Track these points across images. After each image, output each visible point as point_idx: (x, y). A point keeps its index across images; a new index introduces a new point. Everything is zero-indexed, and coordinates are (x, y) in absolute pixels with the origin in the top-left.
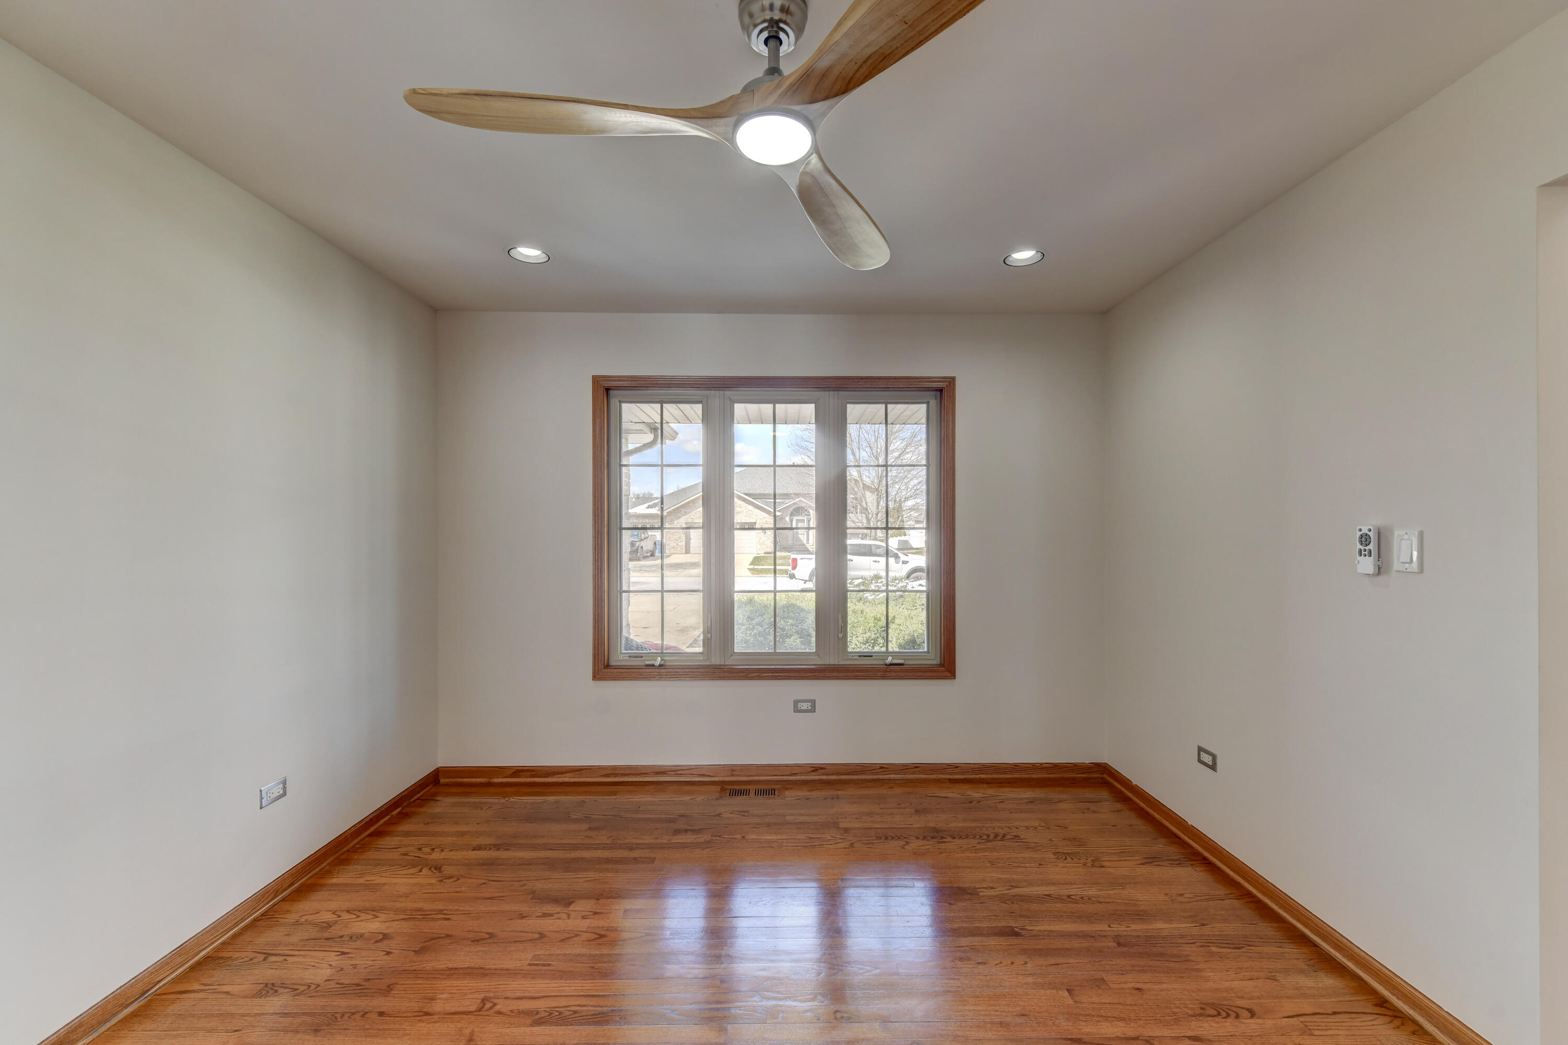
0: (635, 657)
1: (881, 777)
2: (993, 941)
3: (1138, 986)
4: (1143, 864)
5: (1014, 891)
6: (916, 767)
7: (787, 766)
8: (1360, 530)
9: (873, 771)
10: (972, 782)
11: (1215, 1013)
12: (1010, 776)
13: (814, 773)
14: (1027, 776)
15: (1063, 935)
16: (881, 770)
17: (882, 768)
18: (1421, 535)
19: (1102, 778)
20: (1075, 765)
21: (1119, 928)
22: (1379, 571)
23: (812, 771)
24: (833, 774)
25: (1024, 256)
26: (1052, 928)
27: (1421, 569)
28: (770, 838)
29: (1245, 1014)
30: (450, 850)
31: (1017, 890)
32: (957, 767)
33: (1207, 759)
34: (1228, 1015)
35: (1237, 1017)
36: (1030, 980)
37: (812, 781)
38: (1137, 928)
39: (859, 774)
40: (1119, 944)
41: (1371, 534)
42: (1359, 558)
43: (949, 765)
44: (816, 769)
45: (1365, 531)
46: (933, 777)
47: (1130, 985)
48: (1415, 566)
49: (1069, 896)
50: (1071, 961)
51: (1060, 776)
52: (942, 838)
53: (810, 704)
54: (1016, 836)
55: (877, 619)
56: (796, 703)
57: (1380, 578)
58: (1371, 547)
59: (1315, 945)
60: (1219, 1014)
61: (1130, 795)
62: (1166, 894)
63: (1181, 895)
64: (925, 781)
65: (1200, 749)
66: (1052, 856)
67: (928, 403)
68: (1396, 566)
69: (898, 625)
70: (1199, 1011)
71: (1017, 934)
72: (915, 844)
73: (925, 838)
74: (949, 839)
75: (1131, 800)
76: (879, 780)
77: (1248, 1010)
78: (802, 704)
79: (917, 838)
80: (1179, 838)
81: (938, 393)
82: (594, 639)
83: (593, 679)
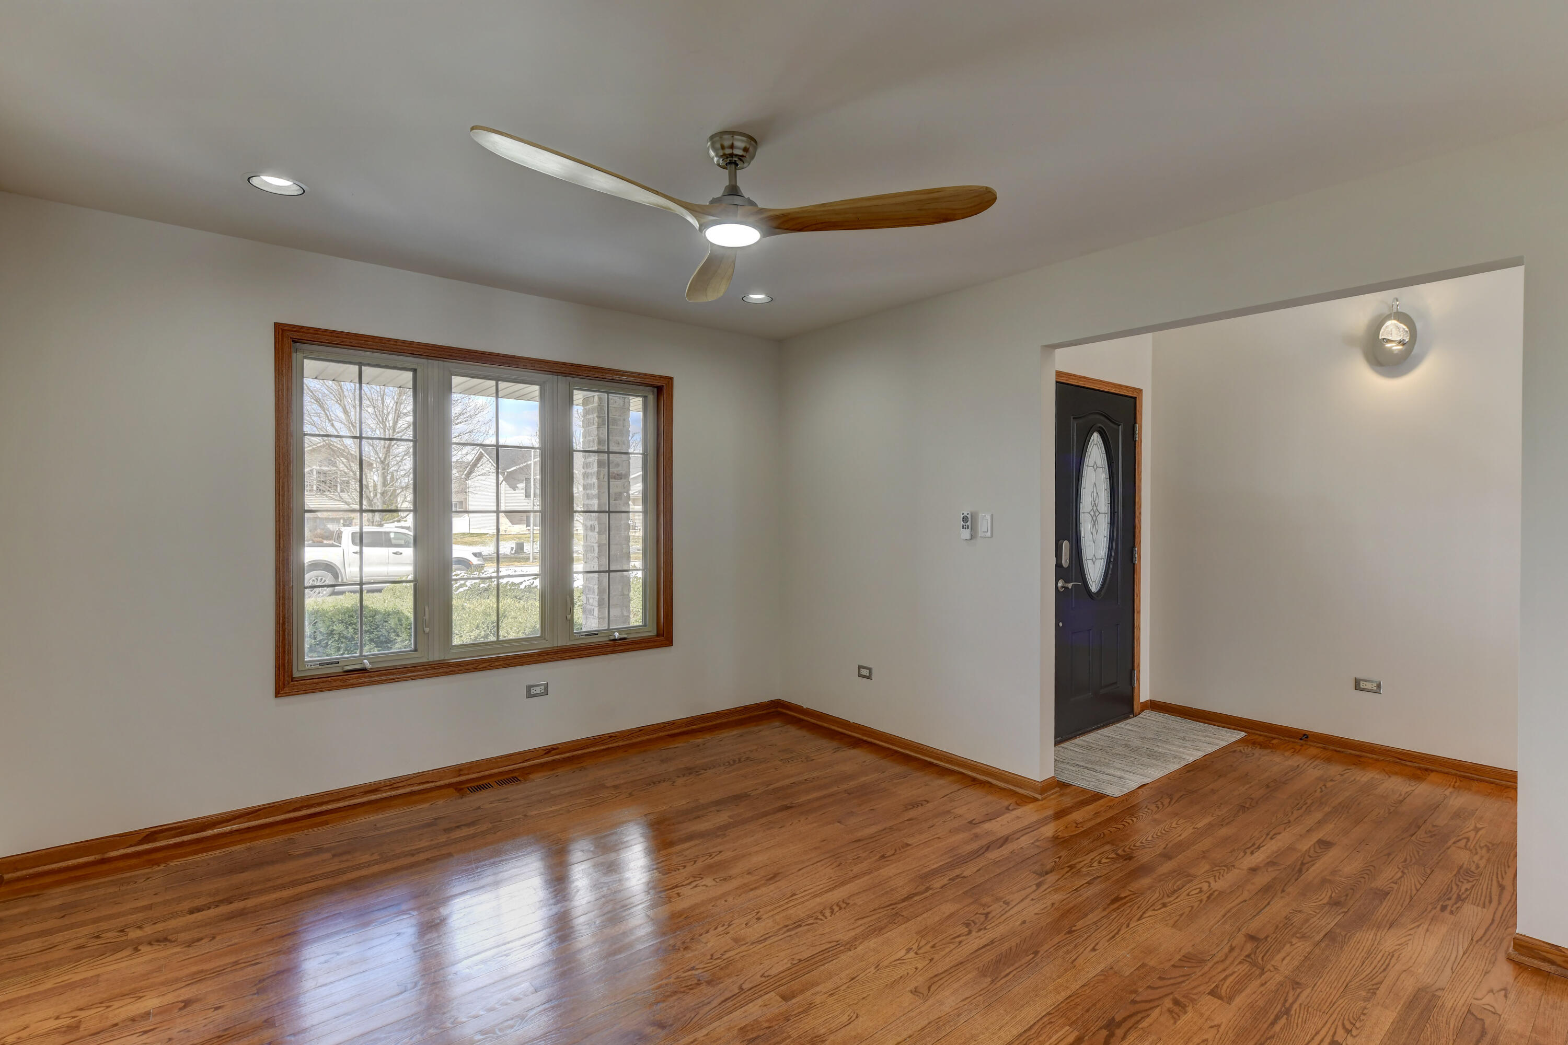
0: (328, 664)
1: (611, 746)
2: (779, 815)
3: (872, 808)
4: (835, 752)
5: (771, 787)
6: (640, 730)
7: (519, 753)
8: (963, 514)
9: (604, 741)
10: (687, 734)
11: (911, 807)
12: (715, 723)
13: (546, 756)
14: (726, 720)
15: (817, 799)
16: (610, 740)
17: (611, 737)
18: (992, 516)
19: (777, 711)
20: (759, 704)
21: (845, 786)
22: (973, 537)
23: (545, 754)
24: (565, 753)
25: (757, 297)
26: (809, 797)
27: (992, 536)
28: (552, 809)
29: (924, 803)
30: (153, 924)
31: (772, 786)
32: (674, 724)
33: (865, 672)
34: (918, 806)
35: (922, 805)
36: (815, 825)
37: (547, 763)
38: (852, 784)
39: (590, 747)
40: (849, 794)
41: (968, 516)
42: (962, 530)
43: (667, 723)
44: (549, 750)
45: (965, 514)
46: (655, 736)
47: (867, 809)
48: (989, 534)
49: (806, 780)
50: (830, 809)
51: (748, 715)
52: (697, 772)
53: (543, 687)
54: (748, 758)
55: (487, 614)
56: (529, 688)
57: (972, 541)
58: (968, 523)
59: (937, 766)
60: (914, 807)
61: (802, 717)
62: (857, 764)
63: (865, 762)
64: (649, 741)
65: (860, 667)
66: (780, 763)
67: (645, 397)
68: (980, 534)
69: (514, 618)
70: (905, 809)
71: (791, 807)
72: (680, 781)
73: (684, 775)
74: (703, 771)
75: (802, 720)
76: (609, 749)
77: (925, 801)
78: (534, 688)
79: (679, 777)
80: (844, 734)
81: (656, 390)
82: (277, 647)
83: (276, 697)
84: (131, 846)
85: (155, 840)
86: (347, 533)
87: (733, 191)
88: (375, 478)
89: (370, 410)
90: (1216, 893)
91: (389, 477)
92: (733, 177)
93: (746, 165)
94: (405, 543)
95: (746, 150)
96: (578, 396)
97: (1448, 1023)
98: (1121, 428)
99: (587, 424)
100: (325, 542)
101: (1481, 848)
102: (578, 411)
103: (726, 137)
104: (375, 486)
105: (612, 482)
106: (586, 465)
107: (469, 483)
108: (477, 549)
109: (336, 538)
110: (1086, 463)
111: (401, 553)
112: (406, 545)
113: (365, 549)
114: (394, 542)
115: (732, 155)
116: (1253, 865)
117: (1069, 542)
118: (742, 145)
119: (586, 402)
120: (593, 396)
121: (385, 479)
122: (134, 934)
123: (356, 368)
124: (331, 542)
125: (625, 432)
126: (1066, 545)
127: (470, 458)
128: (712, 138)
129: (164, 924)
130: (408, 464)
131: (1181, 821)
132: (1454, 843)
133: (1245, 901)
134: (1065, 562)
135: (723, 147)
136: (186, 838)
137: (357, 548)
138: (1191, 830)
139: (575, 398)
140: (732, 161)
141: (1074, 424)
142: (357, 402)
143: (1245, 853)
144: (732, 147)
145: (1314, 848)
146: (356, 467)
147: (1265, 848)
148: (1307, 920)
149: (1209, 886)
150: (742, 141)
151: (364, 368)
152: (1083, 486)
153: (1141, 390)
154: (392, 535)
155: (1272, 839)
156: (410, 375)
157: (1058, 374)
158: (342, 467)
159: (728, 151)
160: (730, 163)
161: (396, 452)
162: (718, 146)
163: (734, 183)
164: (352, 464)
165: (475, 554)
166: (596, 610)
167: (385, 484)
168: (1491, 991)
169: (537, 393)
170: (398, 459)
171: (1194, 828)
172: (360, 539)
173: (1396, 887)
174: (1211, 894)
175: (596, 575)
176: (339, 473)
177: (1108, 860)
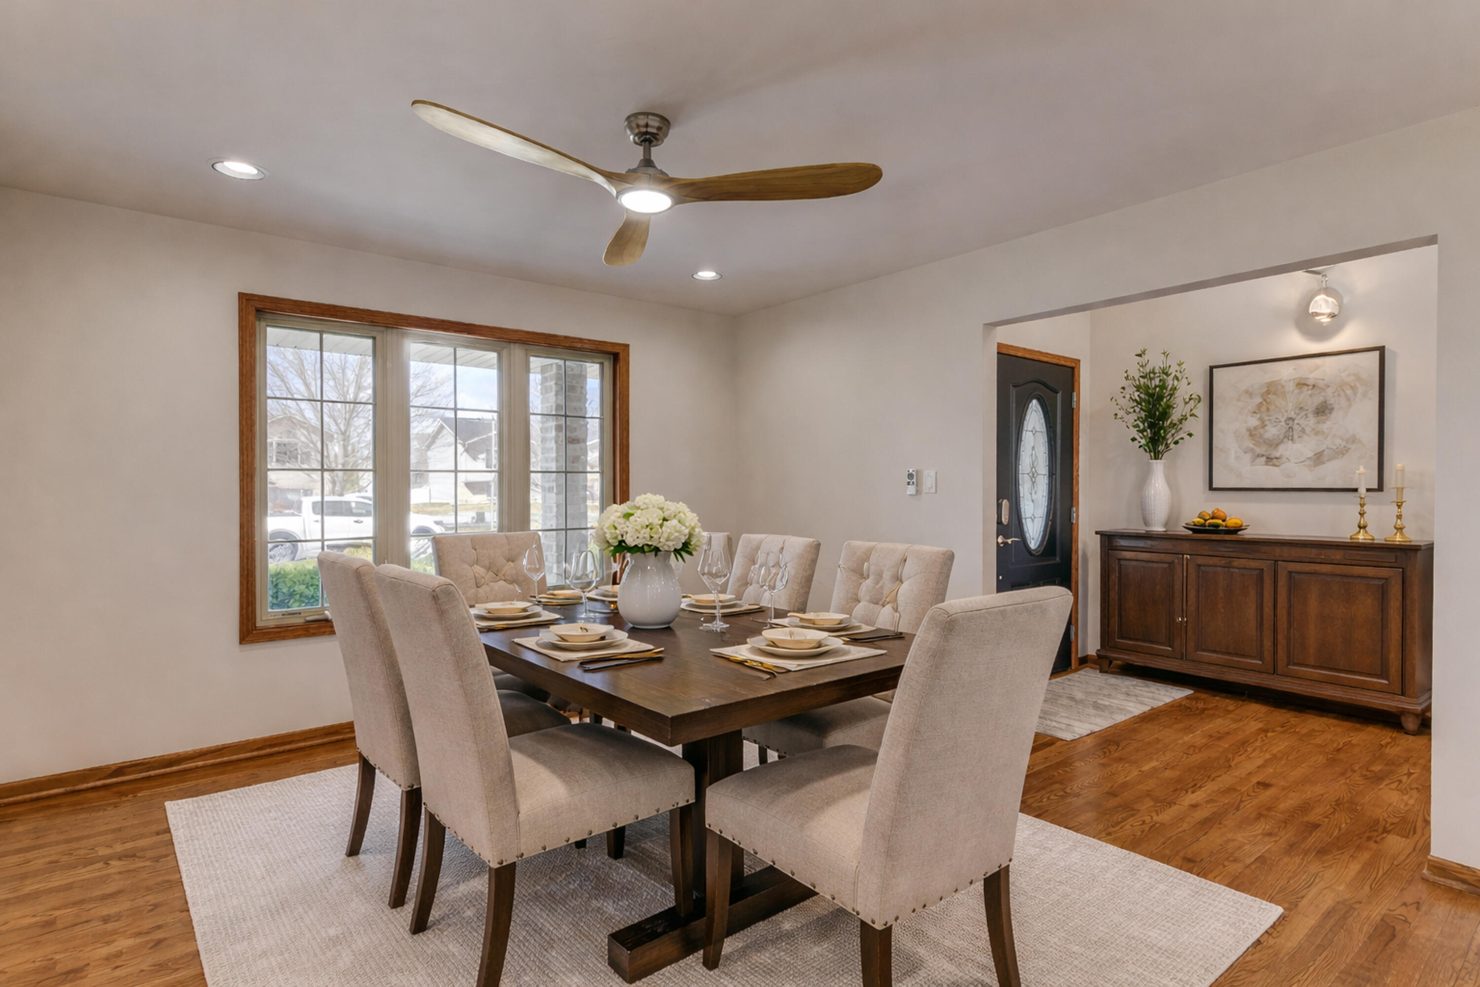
0: (291, 616)
8: (908, 471)
18: (935, 474)
22: (918, 492)
25: (707, 275)
27: (936, 492)
30: (122, 843)
41: (913, 473)
42: (908, 486)
45: (911, 471)
48: (933, 490)
57: (917, 496)
58: (914, 480)
67: (602, 364)
68: (925, 490)
81: (612, 357)
82: (241, 597)
83: (241, 643)
84: (100, 779)
85: (123, 774)
86: (307, 502)
87: (648, 162)
88: (337, 449)
89: (332, 383)
90: (1157, 825)
91: (350, 448)
92: (647, 152)
93: (660, 142)
94: (367, 511)
95: (659, 129)
96: (536, 362)
97: (1361, 930)
98: (1059, 396)
99: (545, 390)
100: (287, 511)
101: (1412, 789)
102: (535, 378)
103: (641, 117)
104: (336, 456)
105: (570, 446)
106: (544, 430)
107: (429, 453)
108: (438, 518)
109: (296, 508)
110: (1025, 428)
111: (362, 522)
112: (368, 514)
113: (326, 518)
114: (354, 511)
115: (647, 133)
116: (1194, 802)
117: (1008, 500)
118: (657, 124)
119: (544, 369)
120: (552, 365)
121: (345, 448)
122: (103, 852)
123: (318, 335)
124: (292, 511)
125: (582, 398)
126: (1005, 503)
127: (430, 430)
128: (628, 118)
129: (133, 843)
130: (369, 435)
131: (1127, 765)
132: (1387, 785)
133: (1185, 831)
134: (1005, 520)
135: (638, 126)
136: (152, 773)
137: (319, 517)
138: (1136, 773)
139: (532, 365)
140: (648, 139)
141: (1013, 392)
142: (319, 375)
143: (1187, 792)
144: (647, 126)
145: (1253, 788)
146: (317, 439)
147: (1205, 788)
148: (1239, 848)
149: (1152, 819)
150: (656, 121)
151: (325, 336)
152: (1022, 449)
153: (1079, 361)
154: (353, 505)
155: (1213, 780)
156: (369, 342)
157: (1000, 345)
158: (303, 439)
159: (644, 130)
160: (645, 140)
161: (357, 424)
162: (634, 125)
163: (648, 157)
164: (313, 435)
165: (437, 523)
166: (555, 566)
167: (346, 455)
168: (1405, 904)
169: (495, 361)
170: (359, 431)
171: (1140, 771)
172: (322, 509)
173: (1327, 820)
174: (1154, 825)
175: (554, 533)
176: (300, 444)
177: (1056, 798)
